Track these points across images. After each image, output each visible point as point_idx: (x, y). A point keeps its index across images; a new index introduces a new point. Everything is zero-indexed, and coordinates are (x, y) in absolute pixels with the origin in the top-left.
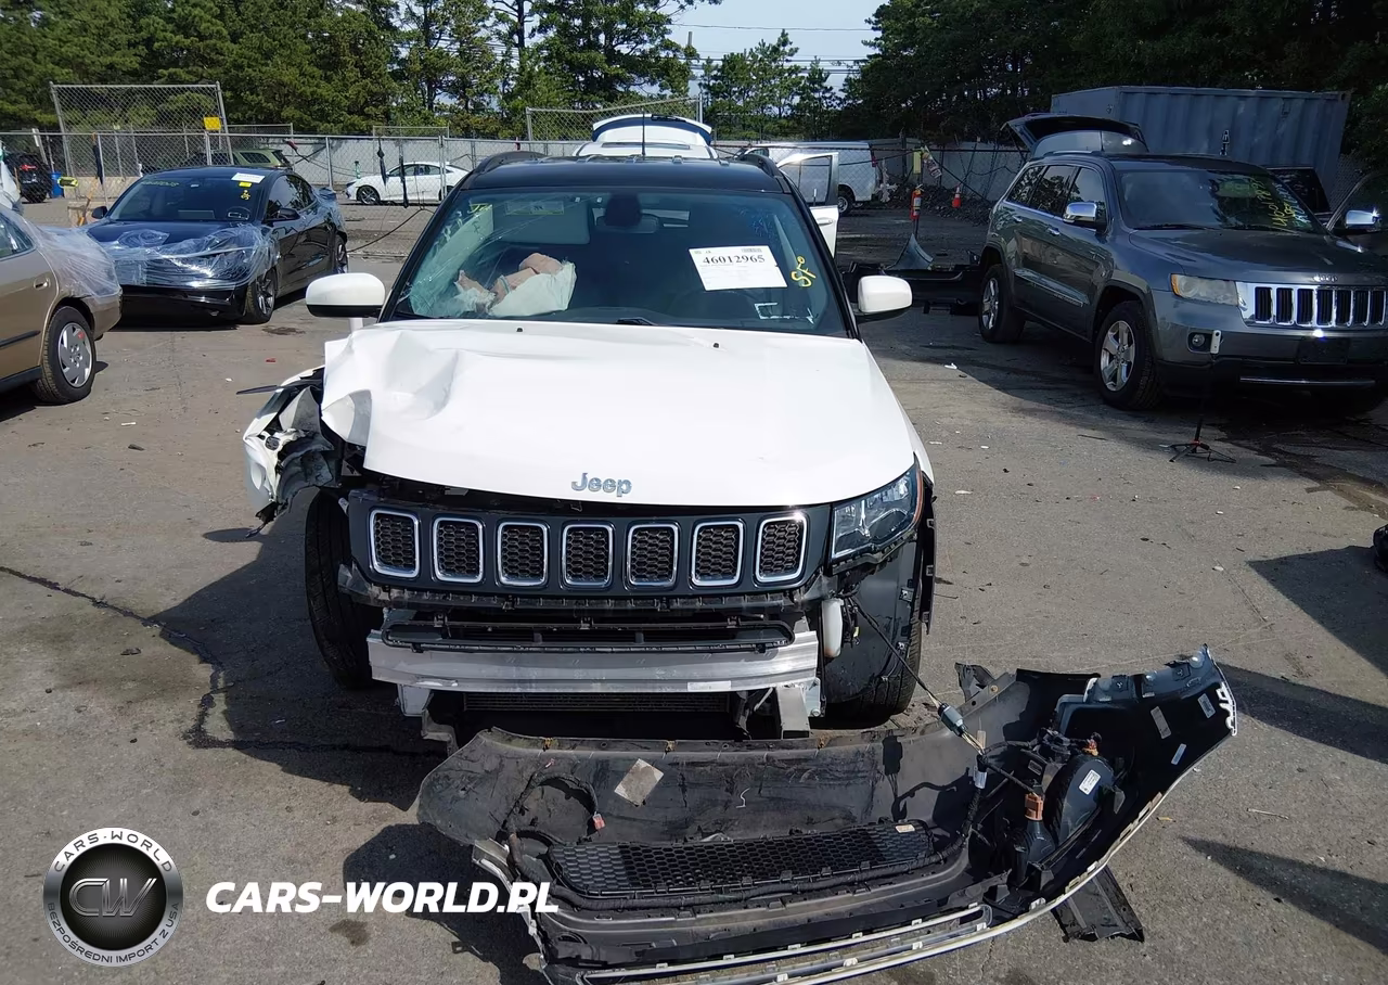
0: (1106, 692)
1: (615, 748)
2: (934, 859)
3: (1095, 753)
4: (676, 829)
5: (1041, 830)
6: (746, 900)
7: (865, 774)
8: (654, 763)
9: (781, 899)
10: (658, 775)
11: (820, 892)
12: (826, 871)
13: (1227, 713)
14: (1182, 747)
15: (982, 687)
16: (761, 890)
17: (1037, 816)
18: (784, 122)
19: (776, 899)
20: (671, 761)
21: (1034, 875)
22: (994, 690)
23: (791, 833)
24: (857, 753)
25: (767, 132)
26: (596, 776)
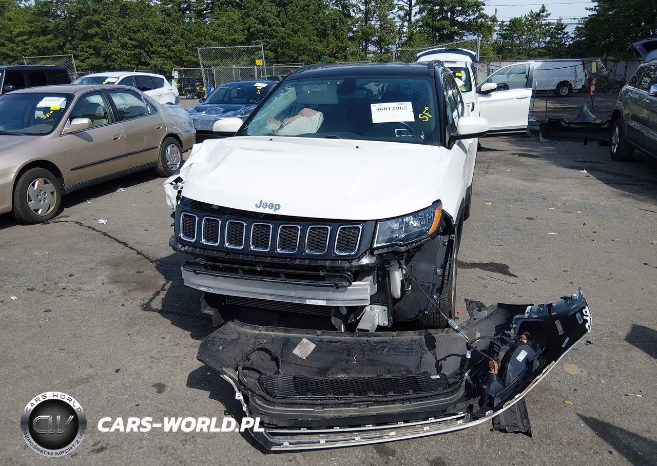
0: (535, 313)
1: (292, 332)
2: (445, 391)
3: (525, 341)
4: (323, 371)
5: (496, 378)
6: (349, 404)
7: (417, 351)
8: (311, 340)
9: (367, 404)
10: (313, 346)
11: (387, 403)
12: (391, 393)
13: (587, 321)
14: (568, 338)
15: (480, 311)
16: (356, 400)
17: (495, 371)
18: (540, 50)
19: (364, 405)
20: (319, 340)
21: (492, 399)
22: (485, 313)
23: (378, 376)
24: (412, 340)
25: (532, 56)
26: (284, 345)
